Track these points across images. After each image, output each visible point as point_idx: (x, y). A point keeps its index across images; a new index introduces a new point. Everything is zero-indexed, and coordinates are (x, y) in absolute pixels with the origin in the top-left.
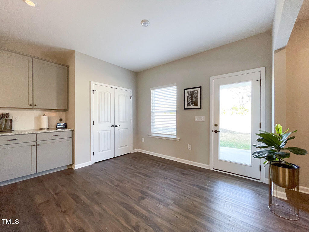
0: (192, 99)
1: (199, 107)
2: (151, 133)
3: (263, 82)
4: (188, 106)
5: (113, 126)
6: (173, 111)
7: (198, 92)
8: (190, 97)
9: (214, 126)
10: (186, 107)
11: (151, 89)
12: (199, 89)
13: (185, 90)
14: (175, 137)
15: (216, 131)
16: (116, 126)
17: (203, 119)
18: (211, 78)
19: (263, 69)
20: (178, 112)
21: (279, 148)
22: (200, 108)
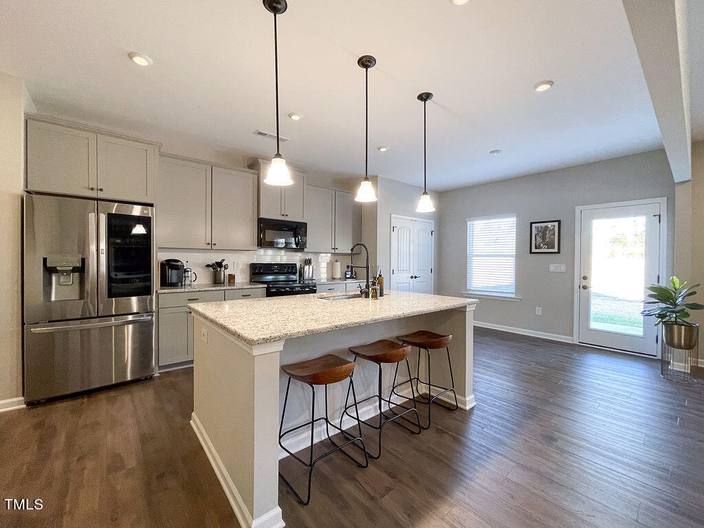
0: (544, 238)
1: (556, 250)
2: (467, 290)
3: (664, 218)
4: (536, 248)
5: (412, 277)
6: (511, 256)
7: (554, 228)
8: (540, 234)
9: (582, 278)
10: (534, 250)
11: (467, 219)
12: (556, 224)
13: (531, 223)
14: (513, 296)
15: (585, 287)
16: (416, 277)
17: (563, 268)
18: (578, 209)
19: (663, 201)
20: (518, 257)
21: (675, 305)
22: (559, 252)
